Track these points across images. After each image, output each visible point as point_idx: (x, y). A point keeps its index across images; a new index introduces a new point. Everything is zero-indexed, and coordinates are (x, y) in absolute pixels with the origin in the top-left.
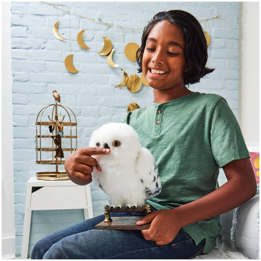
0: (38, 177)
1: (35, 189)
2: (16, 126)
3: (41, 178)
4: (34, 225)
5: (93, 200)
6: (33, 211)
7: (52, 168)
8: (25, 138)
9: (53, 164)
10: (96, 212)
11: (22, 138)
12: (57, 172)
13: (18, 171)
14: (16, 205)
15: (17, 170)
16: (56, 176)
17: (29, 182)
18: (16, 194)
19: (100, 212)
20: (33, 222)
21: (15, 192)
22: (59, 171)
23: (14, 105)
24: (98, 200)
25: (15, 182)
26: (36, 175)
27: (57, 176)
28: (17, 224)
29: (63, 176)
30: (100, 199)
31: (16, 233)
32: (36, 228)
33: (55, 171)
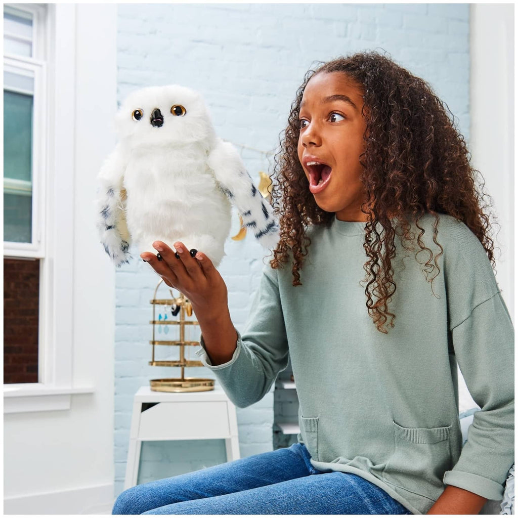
0: (153, 386)
1: (146, 406)
2: (119, 307)
3: (158, 388)
4: (145, 465)
5: (239, 425)
6: (143, 443)
7: (175, 373)
8: (134, 325)
9: (178, 366)
10: (245, 443)
11: (129, 325)
12: (183, 380)
13: (122, 377)
14: (116, 431)
15: (120, 376)
16: (180, 386)
17: (137, 394)
18: (118, 413)
19: (253, 442)
20: (143, 459)
21: (116, 411)
22: (186, 378)
23: (118, 273)
24: (249, 424)
25: (115, 394)
26: (149, 383)
27: (183, 385)
28: (117, 462)
29: (192, 386)
30: (251, 423)
31: (116, 477)
32: (148, 468)
33: (180, 377)
